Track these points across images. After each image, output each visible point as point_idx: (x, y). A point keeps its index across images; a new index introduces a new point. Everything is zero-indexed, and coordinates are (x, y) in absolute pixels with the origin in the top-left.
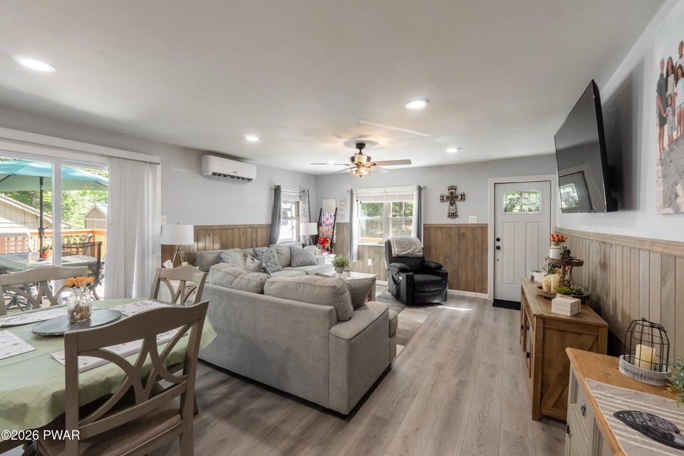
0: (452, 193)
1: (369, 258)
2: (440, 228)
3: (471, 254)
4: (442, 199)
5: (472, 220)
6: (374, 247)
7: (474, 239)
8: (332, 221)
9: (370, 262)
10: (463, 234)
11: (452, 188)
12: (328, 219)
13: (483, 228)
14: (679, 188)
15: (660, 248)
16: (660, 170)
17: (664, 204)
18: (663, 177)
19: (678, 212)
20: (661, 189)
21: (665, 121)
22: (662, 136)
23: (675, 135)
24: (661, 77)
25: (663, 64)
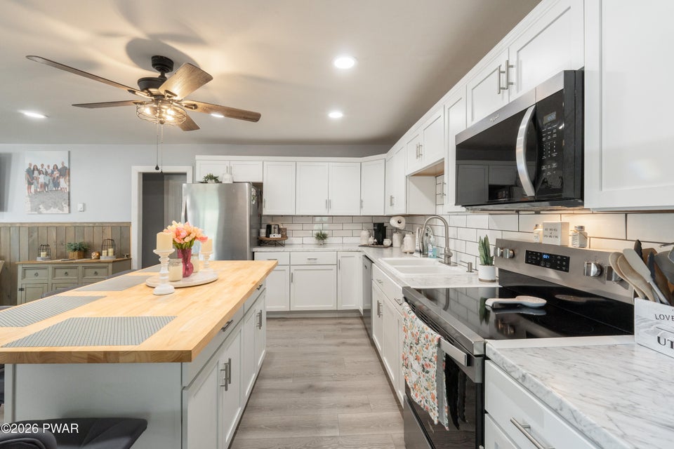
14: (41, 206)
15: (27, 225)
16: (28, 199)
17: (32, 210)
18: (31, 201)
19: (40, 213)
20: (28, 205)
21: (32, 184)
22: (29, 188)
23: (38, 190)
24: (30, 168)
25: (30, 165)
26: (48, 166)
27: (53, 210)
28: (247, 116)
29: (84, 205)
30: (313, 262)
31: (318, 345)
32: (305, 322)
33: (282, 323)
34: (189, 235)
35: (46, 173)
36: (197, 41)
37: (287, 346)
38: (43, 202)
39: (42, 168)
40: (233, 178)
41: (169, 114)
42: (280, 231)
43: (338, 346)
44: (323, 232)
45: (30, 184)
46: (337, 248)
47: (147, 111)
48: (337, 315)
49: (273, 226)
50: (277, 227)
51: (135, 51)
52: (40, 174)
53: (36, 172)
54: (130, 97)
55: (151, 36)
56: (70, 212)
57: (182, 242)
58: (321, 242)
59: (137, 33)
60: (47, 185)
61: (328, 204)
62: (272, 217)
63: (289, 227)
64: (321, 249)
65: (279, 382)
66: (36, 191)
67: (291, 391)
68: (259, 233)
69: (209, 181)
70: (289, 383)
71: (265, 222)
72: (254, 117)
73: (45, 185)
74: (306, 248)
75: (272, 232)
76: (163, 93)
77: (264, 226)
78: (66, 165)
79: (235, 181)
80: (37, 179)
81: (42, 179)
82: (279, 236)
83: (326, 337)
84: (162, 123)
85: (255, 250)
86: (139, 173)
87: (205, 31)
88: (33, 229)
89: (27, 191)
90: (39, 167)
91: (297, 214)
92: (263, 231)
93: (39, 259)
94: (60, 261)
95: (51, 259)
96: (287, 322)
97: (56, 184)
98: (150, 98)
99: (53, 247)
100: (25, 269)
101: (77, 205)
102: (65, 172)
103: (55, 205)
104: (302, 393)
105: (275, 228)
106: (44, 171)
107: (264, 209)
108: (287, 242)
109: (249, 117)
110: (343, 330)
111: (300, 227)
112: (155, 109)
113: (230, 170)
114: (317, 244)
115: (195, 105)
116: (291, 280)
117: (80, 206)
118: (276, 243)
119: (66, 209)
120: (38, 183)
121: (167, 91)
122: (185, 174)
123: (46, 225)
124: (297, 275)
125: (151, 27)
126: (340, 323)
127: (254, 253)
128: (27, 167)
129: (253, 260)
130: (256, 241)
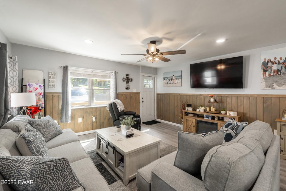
0: (128, 78)
1: (80, 117)
2: (123, 95)
3: (134, 105)
4: (124, 80)
5: (135, 90)
6: (83, 109)
7: (136, 98)
8: (42, 91)
9: (80, 120)
10: (132, 97)
11: (128, 75)
12: (36, 89)
13: (138, 93)
14: (274, 84)
15: (263, 96)
16: (264, 80)
17: (266, 87)
18: (266, 82)
19: (274, 89)
20: (264, 84)
21: (267, 71)
22: (264, 74)
23: (272, 74)
24: (265, 62)
25: (265, 59)
26: (281, 58)
38: (276, 82)
39: (275, 60)
45: (265, 71)
52: (273, 64)
53: (270, 64)
60: (280, 71)
66: (270, 75)
73: (278, 71)
80: (271, 68)
81: (275, 67)
89: (262, 76)
90: (273, 60)
100: (282, 125)
106: (277, 61)
120: (271, 70)
123: (279, 97)
128: (263, 61)
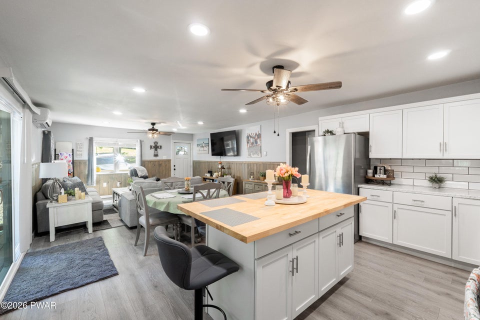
0: (156, 145)
1: (105, 182)
2: (150, 162)
3: (164, 173)
4: (151, 147)
5: (165, 158)
6: (108, 175)
7: (166, 166)
8: (71, 159)
9: (105, 185)
10: (161, 164)
11: (156, 143)
12: (66, 157)
13: (169, 161)
14: (251, 154)
15: (247, 163)
16: (247, 150)
17: (248, 156)
19: (251, 157)
20: (248, 153)
22: (248, 145)
26: (254, 134)
27: (256, 156)
28: (331, 86)
29: (266, 152)
30: (419, 204)
31: (414, 284)
32: (408, 258)
33: (383, 251)
34: (287, 172)
35: (253, 138)
36: (288, 50)
37: (380, 272)
38: (252, 152)
40: (344, 130)
41: (282, 98)
42: (386, 172)
43: (439, 294)
44: (438, 175)
45: (248, 143)
46: (453, 194)
47: (271, 100)
48: (453, 265)
49: (378, 168)
50: (383, 168)
51: (265, 68)
53: (250, 137)
54: (263, 95)
55: (267, 58)
56: (261, 156)
57: (284, 176)
58: (437, 185)
59: (261, 60)
61: (443, 147)
62: (380, 160)
63: (395, 169)
64: (437, 193)
65: (359, 295)
66: (250, 146)
67: (367, 308)
68: (366, 173)
69: (327, 135)
70: (368, 301)
71: (373, 164)
72: (338, 85)
73: (253, 143)
74: (416, 189)
75: (378, 172)
76: (276, 88)
77: (372, 167)
78: (260, 132)
79: (346, 132)
80: (250, 140)
81: (252, 140)
82: (385, 176)
83: (426, 280)
84: (278, 105)
85: (359, 186)
86: (290, 133)
87: (291, 42)
88: (249, 164)
90: (251, 135)
91: (403, 157)
92: (370, 172)
93: (250, 180)
94: (256, 181)
95: (254, 180)
96: (389, 253)
97: (256, 143)
98: (272, 92)
99: (255, 174)
100: (245, 183)
101: (264, 153)
102: (259, 136)
103: (256, 153)
104: (376, 314)
105: (380, 169)
107: (370, 153)
108: (392, 182)
109: (333, 86)
110: (454, 281)
111: (411, 169)
112: (274, 98)
113: (342, 125)
114: (431, 187)
115: (295, 89)
116: (394, 217)
117: (265, 153)
118: (382, 182)
119: (260, 155)
120: (250, 142)
121: (277, 86)
122: (314, 131)
124: (400, 213)
125: (266, 53)
126: (454, 274)
127: (359, 188)
128: (247, 135)
129: (359, 195)
130: (363, 179)
